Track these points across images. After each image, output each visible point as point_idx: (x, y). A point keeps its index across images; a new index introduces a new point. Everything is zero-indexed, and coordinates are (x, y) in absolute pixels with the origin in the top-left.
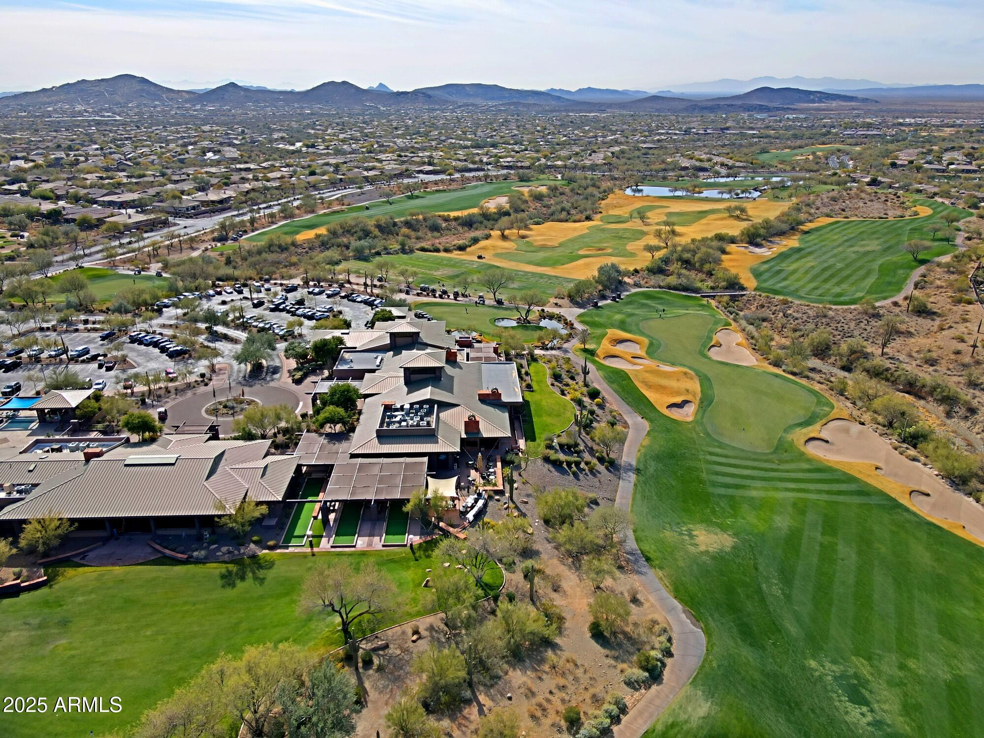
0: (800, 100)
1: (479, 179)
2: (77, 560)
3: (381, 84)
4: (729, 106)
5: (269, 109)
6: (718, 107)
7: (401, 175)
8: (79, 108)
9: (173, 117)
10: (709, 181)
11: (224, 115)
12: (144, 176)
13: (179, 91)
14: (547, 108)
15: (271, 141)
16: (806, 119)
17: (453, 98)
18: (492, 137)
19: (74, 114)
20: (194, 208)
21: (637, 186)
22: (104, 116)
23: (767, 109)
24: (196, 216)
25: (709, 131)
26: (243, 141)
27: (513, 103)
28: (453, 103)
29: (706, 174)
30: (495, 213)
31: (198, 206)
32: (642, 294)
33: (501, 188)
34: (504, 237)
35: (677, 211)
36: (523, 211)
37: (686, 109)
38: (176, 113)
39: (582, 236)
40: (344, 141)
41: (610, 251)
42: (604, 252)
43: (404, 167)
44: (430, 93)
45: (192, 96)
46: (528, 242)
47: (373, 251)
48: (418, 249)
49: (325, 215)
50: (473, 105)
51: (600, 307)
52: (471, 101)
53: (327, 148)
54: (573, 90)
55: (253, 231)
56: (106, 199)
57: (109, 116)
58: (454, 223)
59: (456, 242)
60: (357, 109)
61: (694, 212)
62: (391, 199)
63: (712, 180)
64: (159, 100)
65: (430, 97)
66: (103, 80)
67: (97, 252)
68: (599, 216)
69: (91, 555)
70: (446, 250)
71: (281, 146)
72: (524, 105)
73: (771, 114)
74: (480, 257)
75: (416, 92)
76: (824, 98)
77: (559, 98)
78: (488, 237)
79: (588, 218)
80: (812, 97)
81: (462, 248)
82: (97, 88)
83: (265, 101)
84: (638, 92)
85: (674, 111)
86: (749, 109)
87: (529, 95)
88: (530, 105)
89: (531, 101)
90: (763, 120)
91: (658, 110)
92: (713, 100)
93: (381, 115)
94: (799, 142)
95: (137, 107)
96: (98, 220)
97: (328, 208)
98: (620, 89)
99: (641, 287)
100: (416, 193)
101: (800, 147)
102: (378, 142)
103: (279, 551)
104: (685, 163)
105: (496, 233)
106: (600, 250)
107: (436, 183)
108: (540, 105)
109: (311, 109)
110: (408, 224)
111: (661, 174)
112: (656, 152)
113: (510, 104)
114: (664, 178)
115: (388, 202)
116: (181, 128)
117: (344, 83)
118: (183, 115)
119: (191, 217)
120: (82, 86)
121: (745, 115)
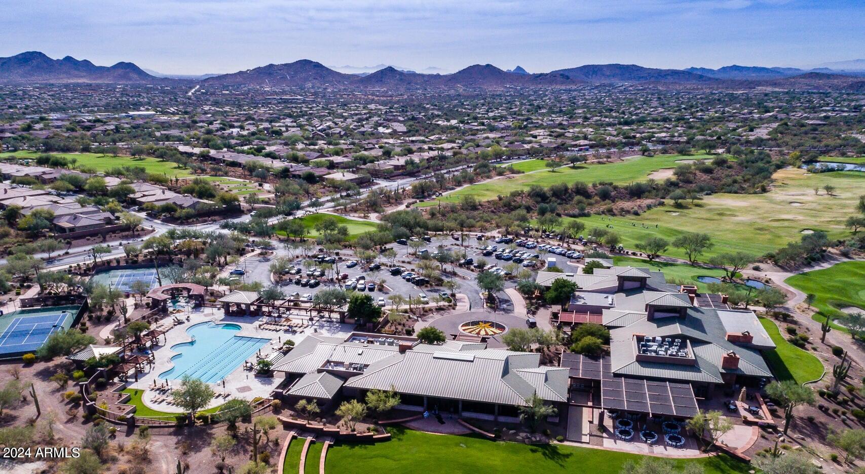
3: (519, 68)
7: (558, 148)
8: (267, 88)
11: (383, 96)
15: (430, 119)
18: (637, 114)
20: (388, 171)
24: (390, 177)
26: (406, 118)
31: (391, 170)
34: (678, 206)
37: (851, 86)
40: (494, 118)
44: (567, 74)
48: (595, 213)
52: (607, 81)
53: (481, 124)
54: (716, 69)
55: (442, 192)
58: (622, 192)
64: (330, 83)
65: (568, 78)
67: (328, 201)
71: (439, 122)
75: (554, 74)
77: (701, 76)
78: (661, 204)
79: (763, 191)
81: (637, 214)
82: (282, 72)
83: (416, 83)
84: (790, 69)
89: (670, 80)
95: (312, 88)
96: (319, 176)
100: (578, 164)
103: (567, 443)
105: (669, 201)
107: (594, 155)
108: (681, 84)
112: (825, 128)
113: (649, 83)
114: (843, 154)
115: (553, 171)
116: (352, 107)
117: (488, 66)
119: (387, 179)
120: (271, 70)
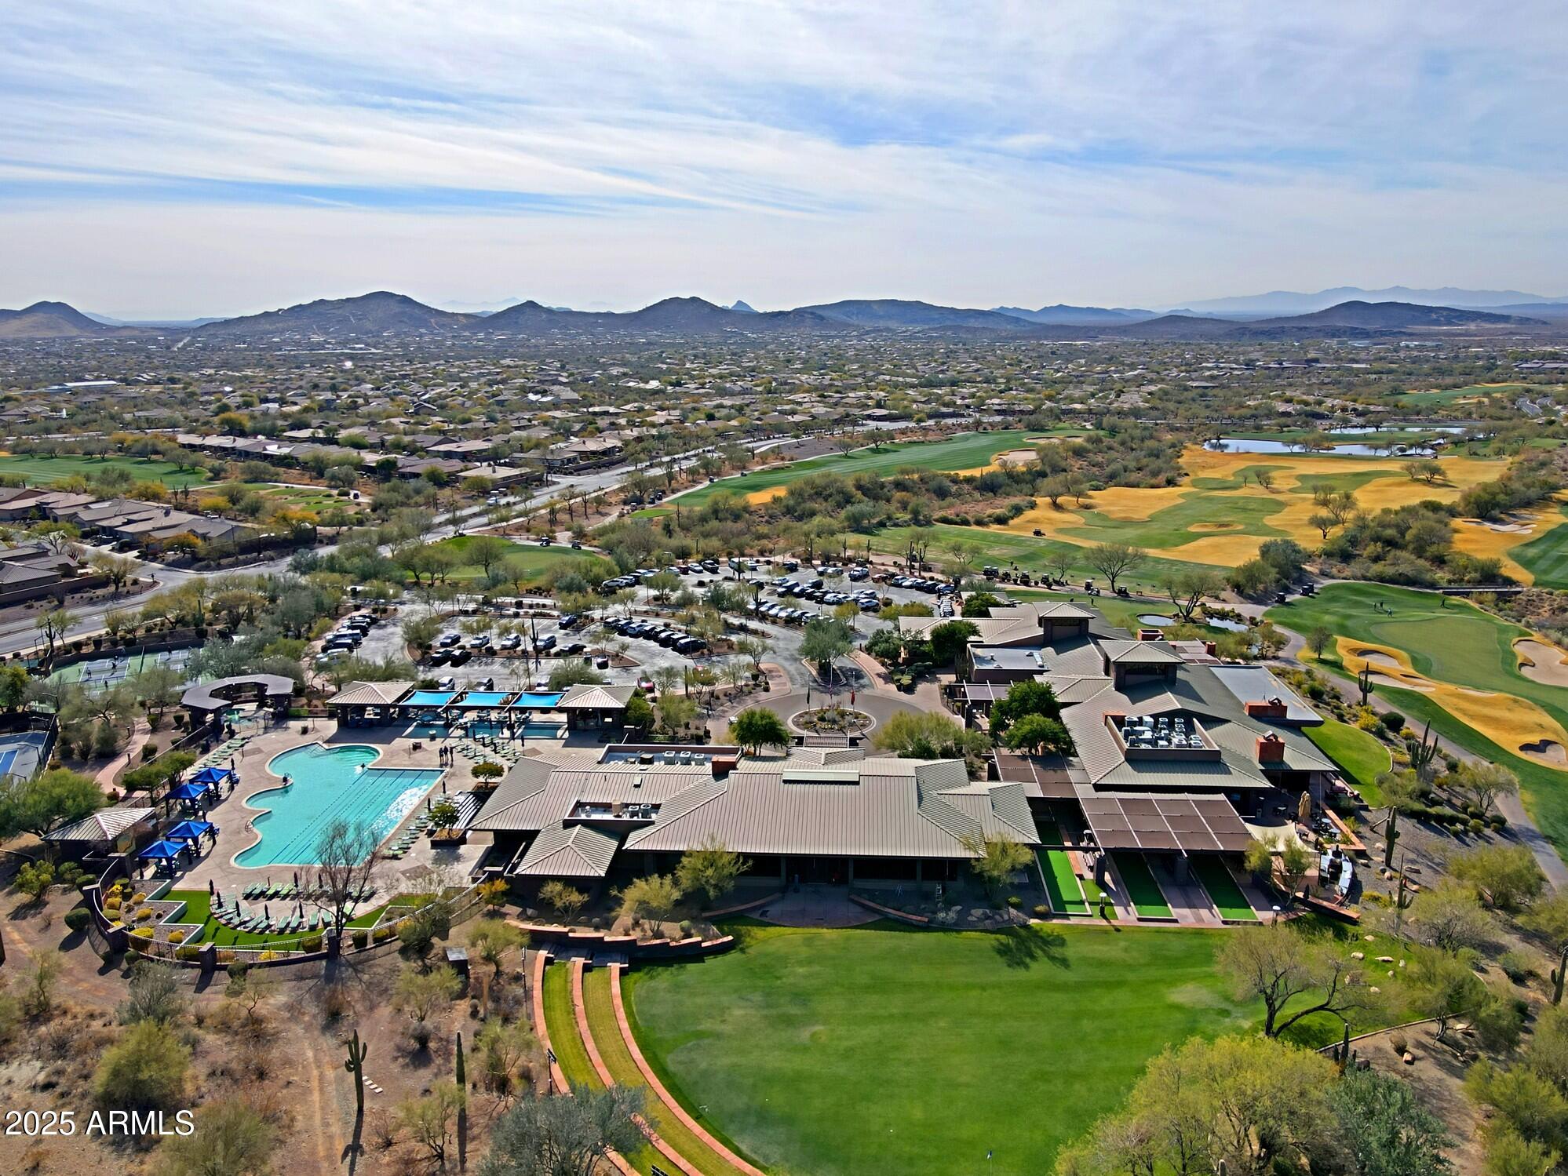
0: (1415, 321)
1: (967, 428)
2: (756, 916)
3: (740, 302)
4: (1300, 329)
5: (583, 338)
6: (1282, 331)
8: (315, 338)
9: (450, 349)
10: (1333, 432)
11: (522, 346)
12: (469, 421)
13: (453, 314)
14: (1004, 334)
15: (611, 378)
16: (1438, 348)
17: (854, 321)
18: (942, 372)
19: (313, 346)
20: (569, 461)
21: (1219, 439)
22: (354, 349)
23: (1366, 334)
24: (578, 471)
25: (1285, 364)
26: (571, 379)
27: (950, 328)
28: (857, 327)
29: (1326, 423)
30: (1023, 473)
31: (575, 458)
32: (1343, 586)
33: (1007, 440)
34: (1057, 507)
35: (1312, 473)
36: (1064, 470)
37: (1229, 335)
38: (454, 344)
39: (1178, 507)
40: (720, 377)
41: (1241, 527)
42: (1230, 528)
43: (840, 410)
45: (473, 321)
46: (1099, 514)
47: (874, 521)
48: (937, 521)
49: (763, 472)
50: (888, 330)
51: (1289, 604)
52: (881, 324)
53: (702, 386)
54: (1035, 310)
55: (673, 492)
56: (442, 448)
57: (361, 349)
58: (966, 486)
59: (989, 511)
60: (714, 336)
61: (1346, 475)
62: (851, 452)
63: (1338, 431)
64: (427, 327)
66: (348, 300)
68: (1186, 479)
69: (773, 910)
70: (979, 523)
71: (631, 384)
72: (968, 330)
73: (1376, 340)
74: (1038, 533)
75: (800, 313)
76: (1455, 317)
77: (1017, 320)
78: (1033, 506)
79: (1170, 483)
80: (1434, 316)
81: (1001, 521)
82: (340, 311)
83: (577, 327)
84: (1138, 311)
85: (1211, 338)
86: (1334, 333)
87: (970, 316)
88: (976, 329)
89: (973, 323)
90: (1366, 348)
91: (1183, 336)
92: (1270, 321)
93: (754, 345)
94: (1449, 380)
95: (395, 336)
96: (450, 474)
97: (764, 463)
98: (1109, 307)
99: (1333, 577)
100: (882, 445)
101: (1456, 386)
102: (775, 380)
103: (1055, 921)
104: (1282, 407)
105: (1043, 501)
106: (1221, 526)
107: (903, 432)
108: (992, 330)
109: (646, 337)
110: (899, 485)
111: (1251, 422)
112: (1215, 392)
113: (945, 328)
114: (1258, 428)
115: (846, 456)
116: (473, 363)
117: (694, 299)
118: (465, 346)
119: (571, 473)
120: (321, 308)
121: (1334, 343)
